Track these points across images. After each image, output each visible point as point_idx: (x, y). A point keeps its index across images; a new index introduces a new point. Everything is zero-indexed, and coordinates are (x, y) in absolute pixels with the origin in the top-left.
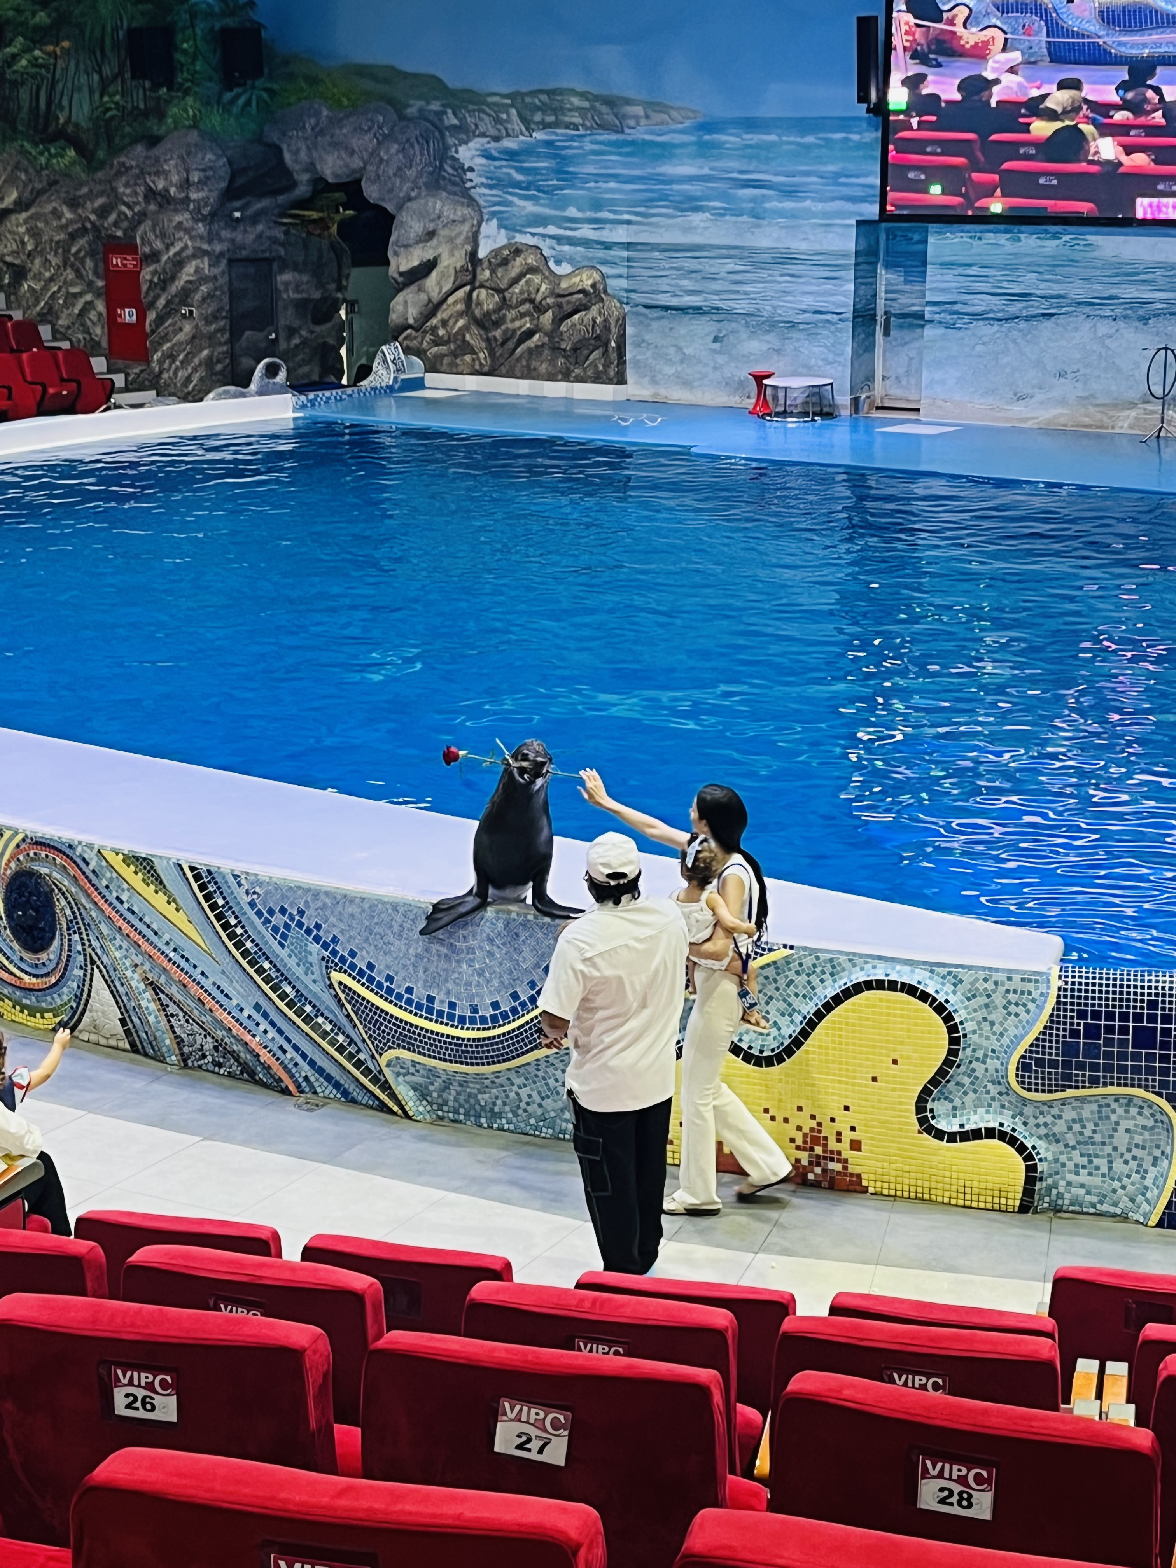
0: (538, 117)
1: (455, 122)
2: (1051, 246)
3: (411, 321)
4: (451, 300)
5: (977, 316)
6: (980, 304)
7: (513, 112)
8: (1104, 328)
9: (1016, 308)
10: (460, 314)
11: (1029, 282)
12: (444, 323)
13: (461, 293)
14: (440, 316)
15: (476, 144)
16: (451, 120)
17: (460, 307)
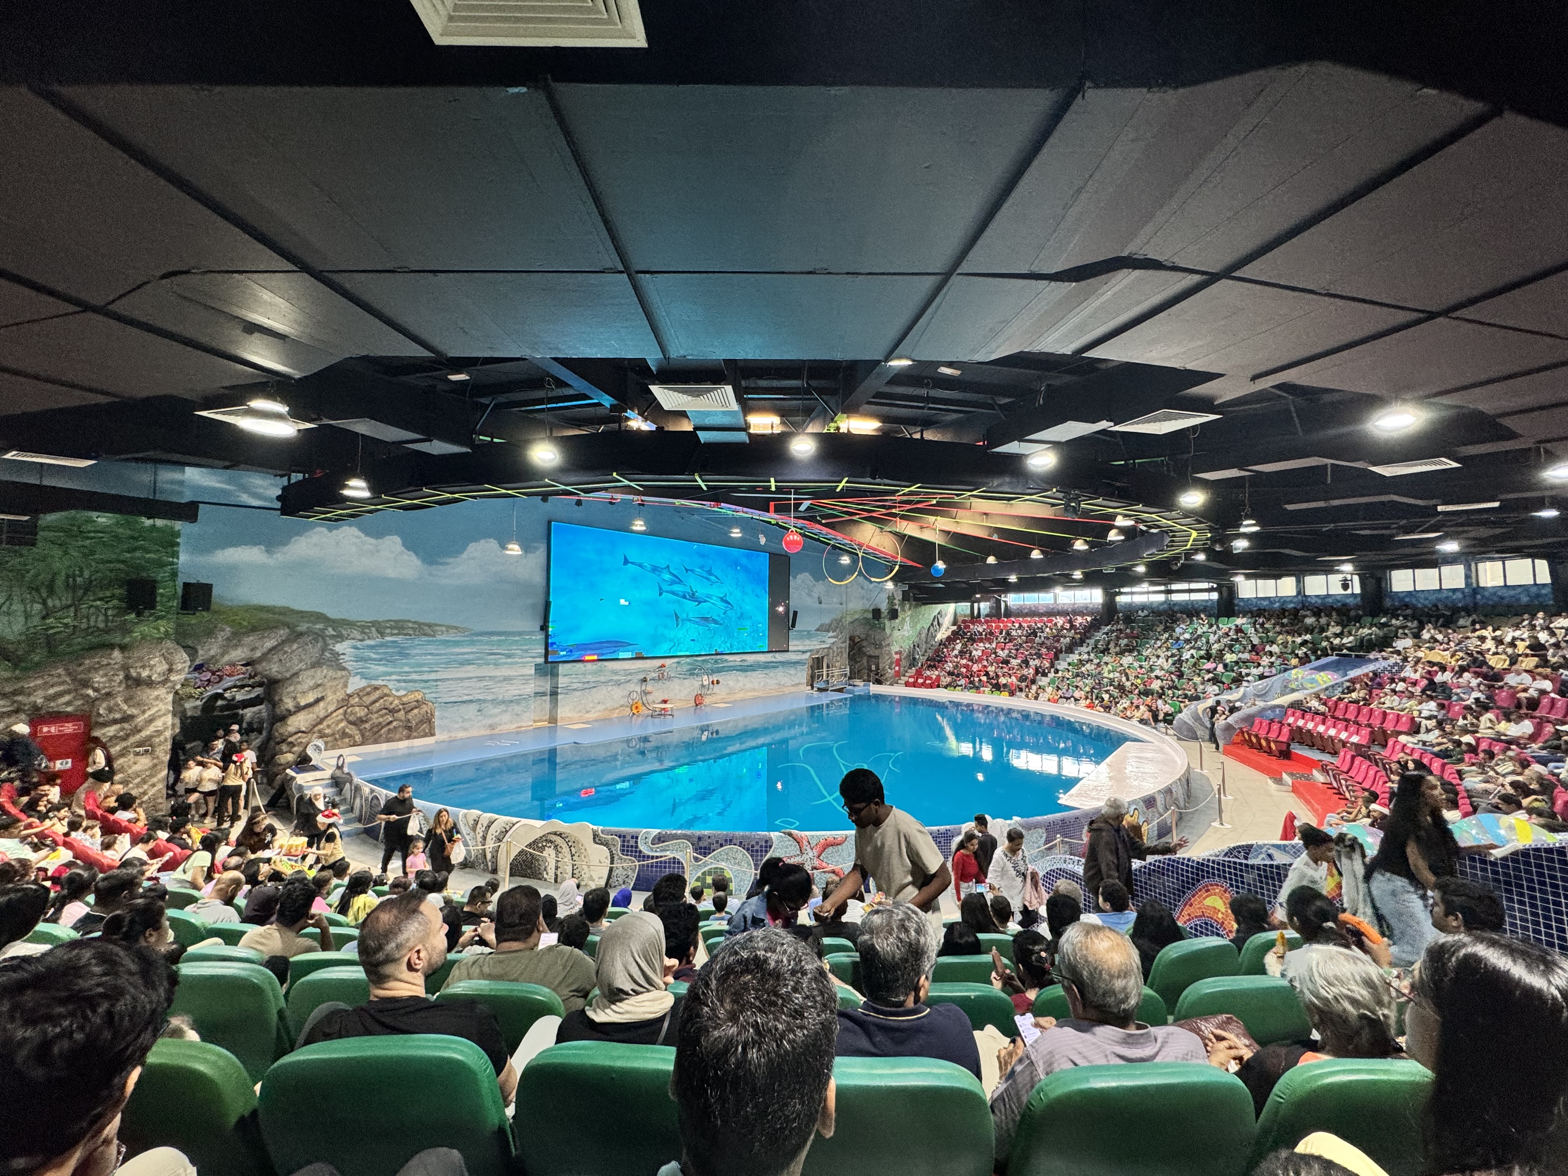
0: (388, 631)
1: (333, 633)
2: (595, 667)
3: (304, 729)
4: (334, 714)
5: (575, 690)
6: (575, 686)
7: (373, 629)
8: (610, 688)
9: (586, 686)
10: (341, 720)
11: (590, 678)
12: (328, 726)
13: (341, 711)
14: (325, 723)
15: (347, 643)
16: (330, 631)
17: (341, 717)
